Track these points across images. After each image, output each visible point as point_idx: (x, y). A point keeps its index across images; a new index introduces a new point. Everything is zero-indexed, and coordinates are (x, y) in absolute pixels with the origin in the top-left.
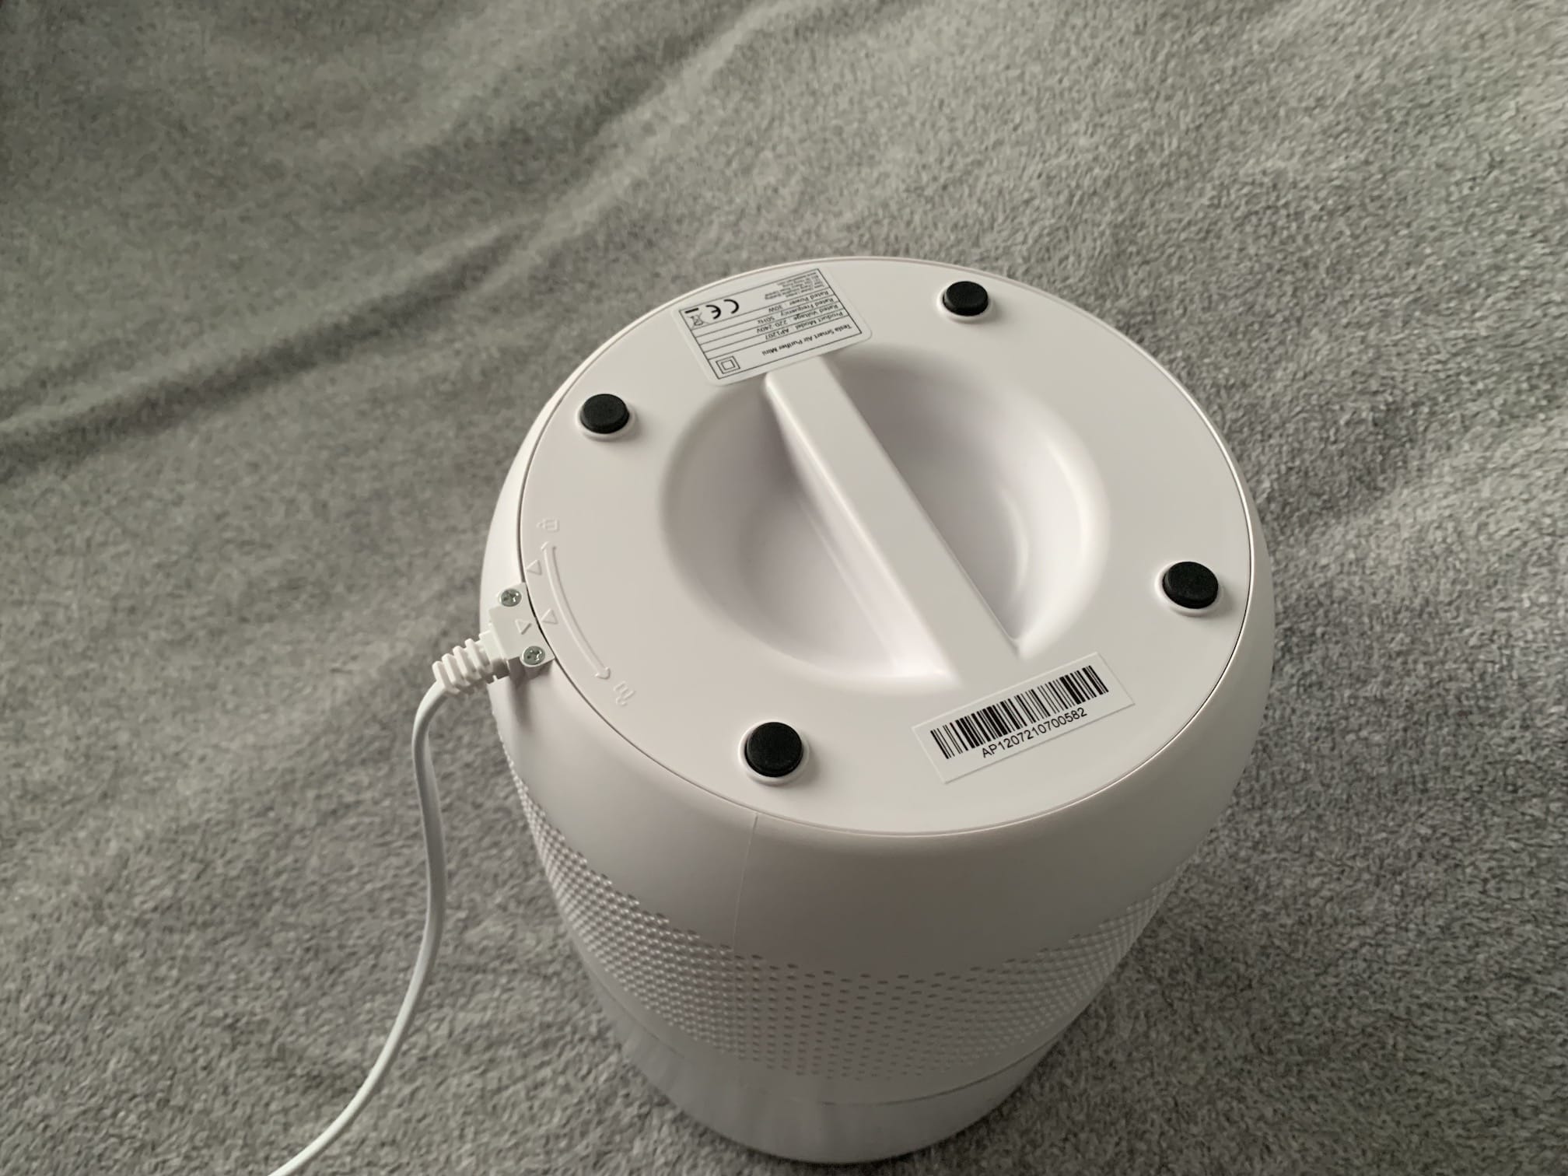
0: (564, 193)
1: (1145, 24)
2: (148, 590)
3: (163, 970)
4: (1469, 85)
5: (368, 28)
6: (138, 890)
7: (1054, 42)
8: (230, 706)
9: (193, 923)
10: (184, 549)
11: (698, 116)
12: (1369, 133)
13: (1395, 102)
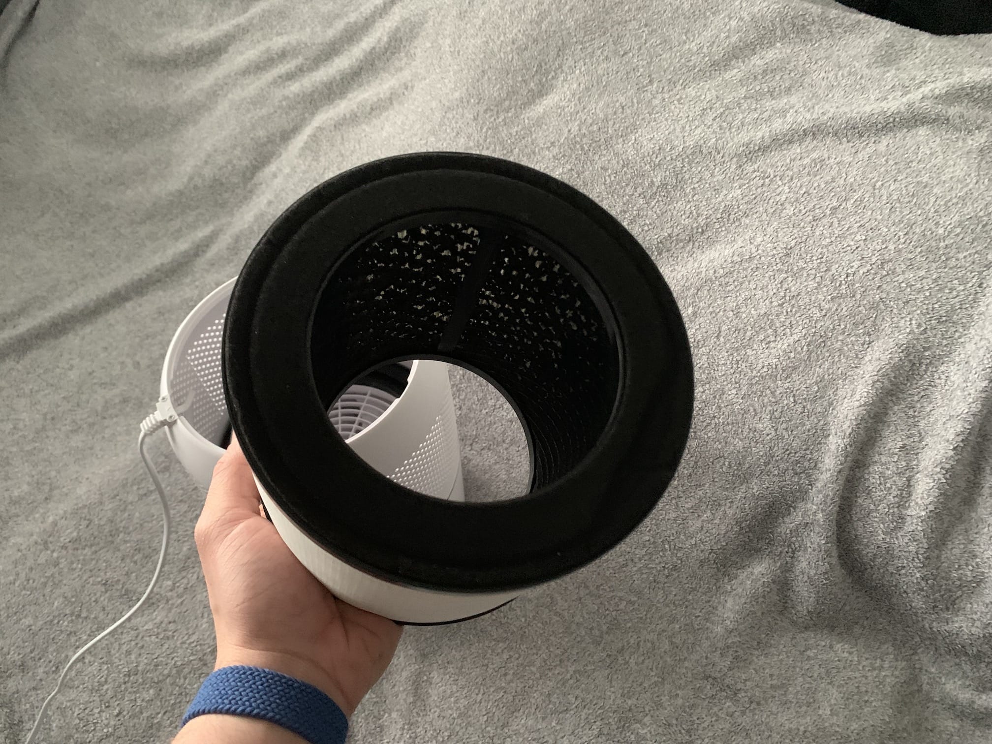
0: (241, 207)
1: (478, 115)
2: (59, 409)
3: (74, 565)
4: (615, 130)
5: (146, 134)
6: (62, 535)
7: (440, 126)
8: (99, 456)
9: (86, 545)
10: (75, 390)
11: (294, 169)
12: (573, 156)
13: (585, 140)
